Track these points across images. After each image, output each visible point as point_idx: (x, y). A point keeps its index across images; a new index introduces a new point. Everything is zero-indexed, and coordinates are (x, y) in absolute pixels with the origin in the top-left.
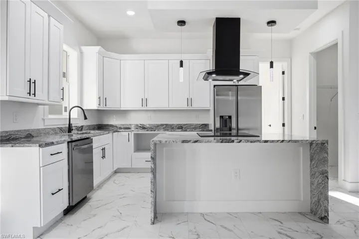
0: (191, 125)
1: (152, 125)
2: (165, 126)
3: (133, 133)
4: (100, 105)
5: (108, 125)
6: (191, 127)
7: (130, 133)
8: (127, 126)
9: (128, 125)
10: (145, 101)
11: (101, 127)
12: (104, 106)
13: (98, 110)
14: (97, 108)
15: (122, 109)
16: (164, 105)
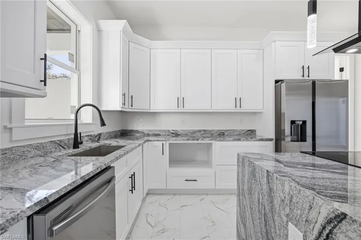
0: (234, 131)
1: (187, 130)
2: (202, 132)
3: (168, 143)
4: (124, 104)
5: (132, 131)
6: (235, 133)
7: (164, 142)
8: (157, 133)
9: (157, 131)
10: (181, 101)
11: (125, 134)
12: (130, 107)
13: (121, 112)
14: (120, 109)
15: (151, 111)
16: (205, 107)
